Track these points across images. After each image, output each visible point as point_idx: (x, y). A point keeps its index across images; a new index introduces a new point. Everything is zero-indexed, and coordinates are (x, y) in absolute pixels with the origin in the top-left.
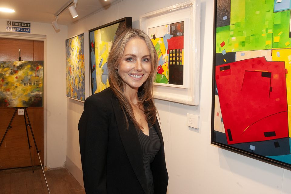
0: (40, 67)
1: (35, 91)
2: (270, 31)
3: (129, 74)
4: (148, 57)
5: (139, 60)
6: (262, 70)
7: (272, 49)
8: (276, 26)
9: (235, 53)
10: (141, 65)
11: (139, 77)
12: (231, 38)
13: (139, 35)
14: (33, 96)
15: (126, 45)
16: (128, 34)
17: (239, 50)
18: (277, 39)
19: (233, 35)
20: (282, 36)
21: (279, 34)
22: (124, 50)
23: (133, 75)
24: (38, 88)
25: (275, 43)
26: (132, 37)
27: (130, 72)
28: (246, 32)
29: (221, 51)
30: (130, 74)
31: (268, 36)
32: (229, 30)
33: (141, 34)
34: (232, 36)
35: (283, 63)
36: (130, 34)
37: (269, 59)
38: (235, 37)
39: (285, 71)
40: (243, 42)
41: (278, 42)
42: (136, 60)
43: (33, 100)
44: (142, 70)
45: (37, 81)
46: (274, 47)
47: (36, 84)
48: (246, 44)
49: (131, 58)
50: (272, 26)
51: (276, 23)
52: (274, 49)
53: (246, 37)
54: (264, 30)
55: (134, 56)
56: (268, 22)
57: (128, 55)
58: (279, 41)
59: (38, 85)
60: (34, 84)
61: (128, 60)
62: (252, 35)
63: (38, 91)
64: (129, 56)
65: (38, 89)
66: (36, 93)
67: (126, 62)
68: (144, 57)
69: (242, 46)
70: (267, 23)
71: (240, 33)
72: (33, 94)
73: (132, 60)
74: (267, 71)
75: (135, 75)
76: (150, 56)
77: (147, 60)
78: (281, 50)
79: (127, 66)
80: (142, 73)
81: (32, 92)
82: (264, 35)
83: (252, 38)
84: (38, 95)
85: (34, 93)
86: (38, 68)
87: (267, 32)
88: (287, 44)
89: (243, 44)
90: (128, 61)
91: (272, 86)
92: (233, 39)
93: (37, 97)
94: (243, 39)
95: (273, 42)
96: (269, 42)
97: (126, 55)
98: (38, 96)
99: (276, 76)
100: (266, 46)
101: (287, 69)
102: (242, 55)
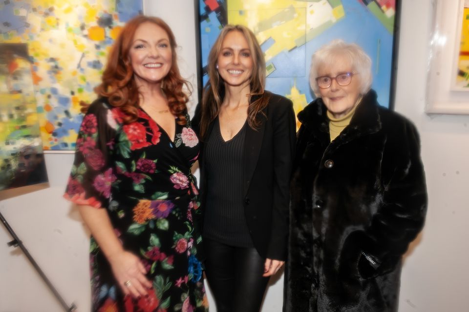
0: (22, 64)
1: (18, 139)
4: (247, 51)
5: (236, 54)
11: (238, 72)
14: (13, 154)
22: (222, 43)
24: (24, 127)
27: (228, 68)
43: (14, 165)
45: (18, 108)
47: (16, 117)
57: (226, 49)
59: (22, 119)
60: (11, 116)
63: (27, 136)
65: (26, 132)
66: (20, 144)
67: (224, 56)
72: (11, 148)
73: (229, 54)
76: (249, 50)
77: (246, 55)
81: (7, 143)
84: (28, 148)
85: (13, 143)
86: (16, 66)
93: (27, 157)
98: (30, 151)
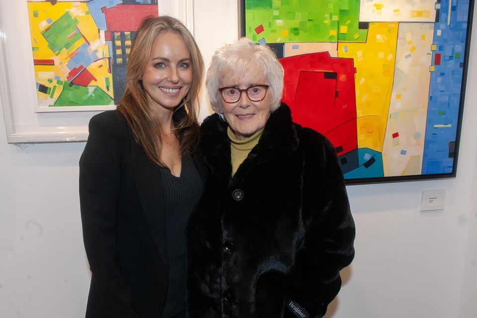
2: (336, 18)
3: (159, 87)
5: (173, 65)
6: (324, 70)
7: (338, 42)
8: (343, 13)
9: (283, 44)
10: (177, 73)
11: (175, 91)
12: (274, 20)
13: (172, 28)
15: (153, 43)
16: (156, 25)
17: (290, 40)
18: (344, 29)
19: (278, 16)
20: (350, 26)
21: (346, 23)
22: (151, 51)
23: (166, 88)
25: (341, 34)
26: (163, 31)
27: (161, 85)
28: (300, 15)
29: (257, 40)
30: (161, 87)
31: (332, 23)
32: (271, 7)
33: (176, 25)
34: (277, 18)
35: (351, 61)
36: (158, 26)
37: (333, 55)
38: (283, 21)
39: (354, 71)
40: (296, 29)
41: (345, 34)
42: (169, 66)
44: (179, 81)
46: (341, 39)
48: (301, 32)
49: (162, 64)
50: (337, 12)
51: (342, 9)
52: (341, 42)
53: (300, 22)
54: (327, 16)
55: (166, 60)
56: (332, 4)
57: (158, 58)
58: (346, 32)
61: (157, 66)
62: (309, 20)
64: (159, 61)
67: (154, 69)
68: (181, 61)
69: (295, 35)
70: (331, 6)
71: (290, 15)
73: (163, 66)
74: (332, 71)
75: (169, 88)
76: (191, 59)
77: (185, 66)
78: (349, 44)
79: (156, 75)
80: (179, 85)
82: (327, 22)
83: (309, 24)
87: (331, 18)
88: (356, 36)
89: (296, 31)
90: (157, 68)
91: (338, 90)
92: (279, 22)
94: (295, 24)
95: (339, 34)
96: (334, 33)
97: (154, 59)
99: (343, 77)
100: (330, 37)
101: (355, 68)
102: (295, 47)
